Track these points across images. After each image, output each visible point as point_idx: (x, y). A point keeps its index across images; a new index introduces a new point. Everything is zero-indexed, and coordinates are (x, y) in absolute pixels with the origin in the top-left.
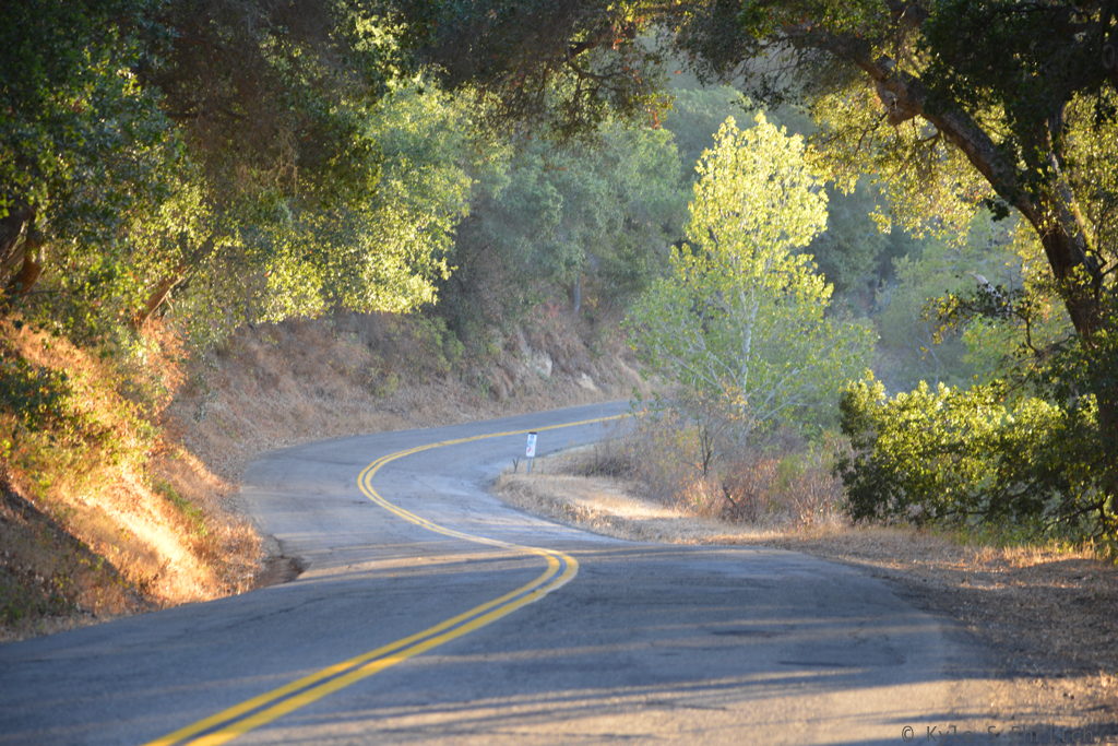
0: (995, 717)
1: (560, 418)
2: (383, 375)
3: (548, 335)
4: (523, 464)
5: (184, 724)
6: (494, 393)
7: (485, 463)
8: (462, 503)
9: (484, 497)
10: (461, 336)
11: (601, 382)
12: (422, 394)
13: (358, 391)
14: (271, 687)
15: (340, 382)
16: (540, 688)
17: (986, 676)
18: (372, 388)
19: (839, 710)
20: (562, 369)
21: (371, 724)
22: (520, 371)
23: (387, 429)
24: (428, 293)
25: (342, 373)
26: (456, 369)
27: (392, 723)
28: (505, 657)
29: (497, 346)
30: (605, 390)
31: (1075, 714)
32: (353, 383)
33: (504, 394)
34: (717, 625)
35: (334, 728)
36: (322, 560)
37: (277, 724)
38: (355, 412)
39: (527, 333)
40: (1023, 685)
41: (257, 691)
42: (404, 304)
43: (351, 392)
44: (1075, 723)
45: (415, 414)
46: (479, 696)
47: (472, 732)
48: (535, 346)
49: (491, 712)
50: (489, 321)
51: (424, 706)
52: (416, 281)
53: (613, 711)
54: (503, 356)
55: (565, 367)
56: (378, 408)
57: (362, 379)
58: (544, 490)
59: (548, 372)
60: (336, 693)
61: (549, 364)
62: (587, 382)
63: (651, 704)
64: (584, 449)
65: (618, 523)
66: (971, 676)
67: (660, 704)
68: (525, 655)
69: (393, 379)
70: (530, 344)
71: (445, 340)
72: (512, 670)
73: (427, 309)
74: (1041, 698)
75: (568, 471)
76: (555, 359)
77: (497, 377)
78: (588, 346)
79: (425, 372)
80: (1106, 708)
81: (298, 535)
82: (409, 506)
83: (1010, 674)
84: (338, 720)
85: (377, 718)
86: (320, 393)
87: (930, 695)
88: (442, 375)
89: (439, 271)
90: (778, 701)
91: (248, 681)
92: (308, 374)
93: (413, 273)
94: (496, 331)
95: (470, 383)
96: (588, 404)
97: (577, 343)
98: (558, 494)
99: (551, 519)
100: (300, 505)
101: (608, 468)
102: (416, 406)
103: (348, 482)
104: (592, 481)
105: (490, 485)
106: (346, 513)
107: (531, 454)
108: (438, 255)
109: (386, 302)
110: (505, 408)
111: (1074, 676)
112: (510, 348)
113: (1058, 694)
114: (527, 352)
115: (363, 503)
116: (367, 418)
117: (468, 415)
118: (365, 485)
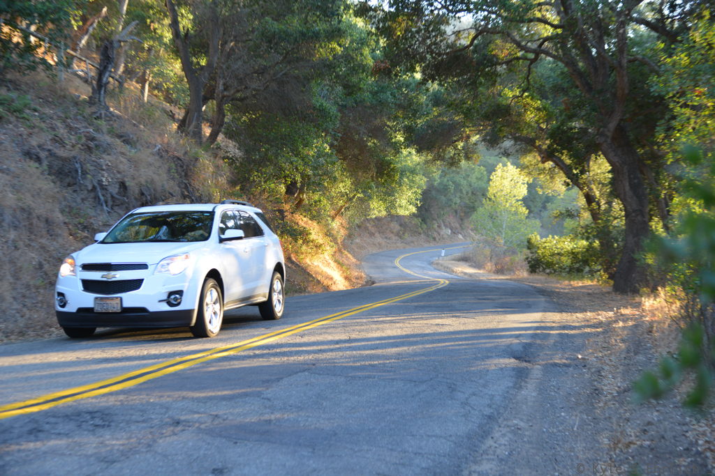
0: (554, 322)
1: (452, 246)
2: (404, 234)
3: (450, 223)
4: (441, 258)
5: (316, 318)
6: (434, 239)
7: (431, 257)
8: (423, 268)
9: (429, 266)
10: (426, 223)
11: (464, 236)
12: (414, 239)
13: (397, 238)
14: (346, 310)
15: (392, 235)
16: (422, 312)
17: (554, 312)
18: (400, 237)
19: (508, 319)
20: (453, 233)
21: (370, 319)
22: (442, 233)
23: (404, 248)
24: (414, 210)
25: (393, 233)
26: (424, 232)
27: (376, 320)
28: (416, 304)
29: (435, 226)
30: (465, 239)
31: (578, 322)
32: (396, 236)
33: (437, 239)
34: (480, 297)
35: (358, 321)
36: (381, 281)
37: (342, 319)
38: (396, 243)
39: (444, 222)
40: (564, 314)
41: (342, 311)
42: (407, 213)
43: (394, 238)
44: (577, 324)
45: (412, 244)
46: (404, 313)
47: (398, 323)
48: (446, 226)
49: (406, 317)
50: (434, 219)
51: (387, 316)
52: (411, 207)
53: (441, 318)
54: (437, 229)
56: (402, 242)
57: (397, 234)
58: (445, 265)
59: (449, 234)
60: (363, 312)
61: (450, 231)
62: (460, 236)
63: (453, 317)
64: (458, 255)
65: (465, 274)
66: (549, 311)
67: (456, 317)
68: (422, 304)
69: (406, 234)
70: (445, 225)
71: (421, 224)
72: (416, 307)
73: (414, 214)
74: (569, 318)
75: (453, 260)
76: (451, 230)
77: (435, 235)
78: (461, 226)
79: (415, 233)
80: (588, 321)
81: (375, 275)
82: (409, 269)
83: (561, 311)
84: (361, 318)
85: (372, 318)
86: (386, 238)
87: (537, 316)
88: (420, 234)
89: (417, 204)
90: (491, 317)
91: (340, 308)
92: (383, 233)
93: (411, 204)
94: (435, 222)
95: (428, 236)
96: (461, 242)
97: (458, 225)
98: (450, 266)
99: (447, 272)
100: (377, 267)
101: (464, 259)
102: (413, 242)
103: (392, 262)
104: (459, 263)
105: (431, 263)
106: (390, 270)
107: (443, 255)
108: (417, 199)
109: (401, 212)
110: (438, 242)
111: (580, 312)
112: (439, 227)
113: (574, 317)
114: (444, 228)
115: (396, 267)
116: (399, 245)
117: (426, 245)
118: (397, 263)
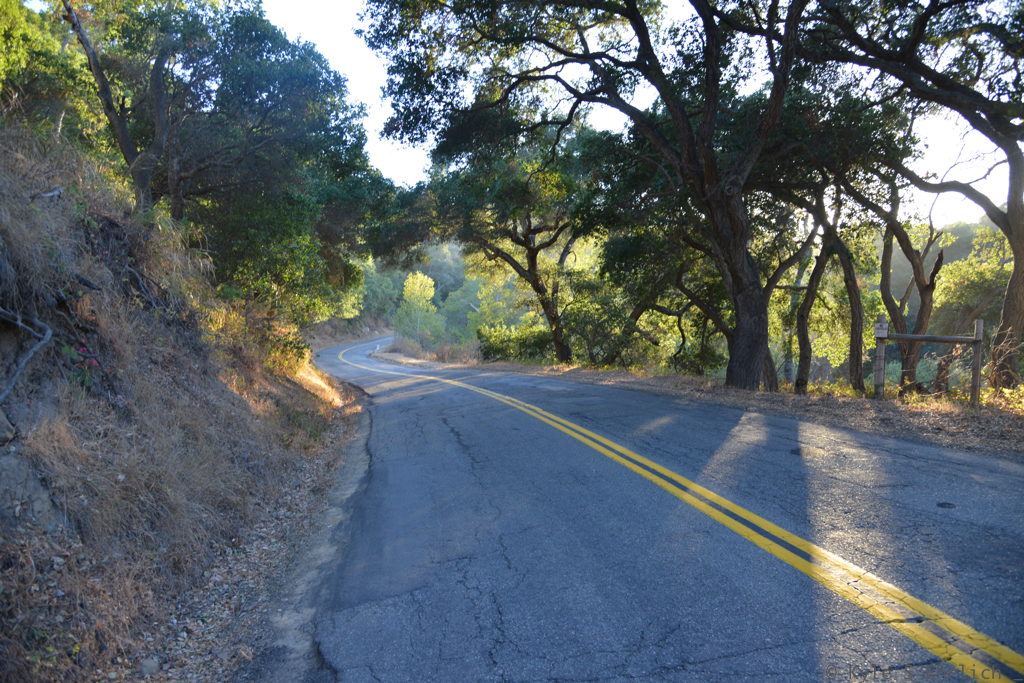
4: (376, 351)
9: (371, 360)
18: (333, 337)
23: (340, 345)
24: (357, 313)
25: (326, 333)
30: (380, 334)
39: (364, 322)
42: (352, 316)
48: (368, 326)
52: (354, 311)
54: (360, 328)
55: (372, 329)
57: (330, 335)
58: (387, 357)
59: (369, 331)
62: (377, 332)
64: (385, 346)
65: (414, 365)
70: (365, 325)
73: (358, 316)
75: (386, 352)
76: (370, 328)
82: (357, 363)
89: (360, 308)
93: (353, 308)
97: (374, 324)
103: (337, 358)
104: (394, 354)
105: (369, 356)
107: (378, 348)
115: (345, 363)
117: (354, 341)
118: (340, 357)
